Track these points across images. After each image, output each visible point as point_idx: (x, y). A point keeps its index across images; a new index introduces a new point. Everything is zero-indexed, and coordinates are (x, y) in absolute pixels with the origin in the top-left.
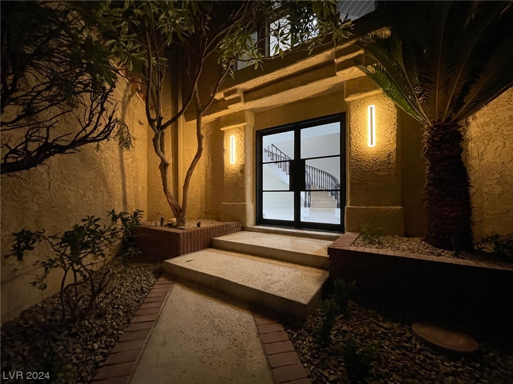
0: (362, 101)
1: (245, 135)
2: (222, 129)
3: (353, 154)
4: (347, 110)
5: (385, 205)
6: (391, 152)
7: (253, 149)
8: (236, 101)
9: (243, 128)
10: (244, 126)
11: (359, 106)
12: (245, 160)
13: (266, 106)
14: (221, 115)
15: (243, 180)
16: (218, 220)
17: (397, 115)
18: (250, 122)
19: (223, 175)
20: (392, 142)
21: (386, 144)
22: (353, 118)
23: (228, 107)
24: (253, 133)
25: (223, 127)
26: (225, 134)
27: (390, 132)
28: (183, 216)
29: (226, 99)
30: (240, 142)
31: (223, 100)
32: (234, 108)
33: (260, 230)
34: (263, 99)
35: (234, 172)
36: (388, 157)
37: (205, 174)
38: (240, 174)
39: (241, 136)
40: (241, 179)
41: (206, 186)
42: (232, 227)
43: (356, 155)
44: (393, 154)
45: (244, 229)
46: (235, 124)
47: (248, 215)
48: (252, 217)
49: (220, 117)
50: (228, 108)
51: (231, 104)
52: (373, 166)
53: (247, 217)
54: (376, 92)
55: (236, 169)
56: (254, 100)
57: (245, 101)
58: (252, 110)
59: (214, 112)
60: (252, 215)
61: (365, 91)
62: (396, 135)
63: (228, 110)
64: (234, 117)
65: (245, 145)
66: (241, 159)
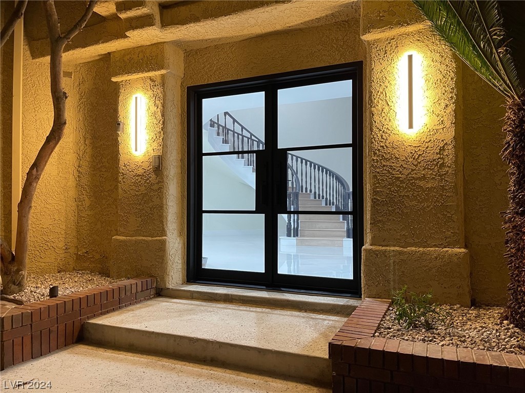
0: (393, 43)
1: (165, 96)
2: (114, 79)
3: (376, 145)
4: (366, 57)
5: (435, 246)
6: (446, 144)
7: (182, 123)
8: (143, 22)
9: (159, 80)
10: (163, 76)
11: (388, 53)
12: (164, 146)
13: (207, 37)
14: (113, 49)
15: (160, 188)
16: (105, 273)
17: (456, 73)
18: (175, 69)
19: (117, 178)
20: (448, 123)
21: (437, 128)
22: (376, 75)
23: (127, 34)
24: (182, 91)
25: (116, 75)
26: (122, 91)
27: (443, 105)
28: (18, 270)
29: (123, 16)
30: (154, 109)
31: (114, 17)
32: (139, 37)
33: (195, 295)
34: (201, 24)
35: (141, 171)
36: (439, 154)
37: (76, 174)
38: (153, 176)
39: (155, 96)
40: (155, 187)
41: (78, 200)
42: (134, 291)
43: (383, 147)
44: (450, 147)
45: (161, 292)
46: (142, 72)
47: (170, 263)
48: (180, 266)
49: (109, 53)
50: (126, 37)
51: (134, 28)
52: (413, 170)
53: (169, 268)
54: (420, 26)
55: (146, 165)
56: (183, 24)
57: (165, 24)
58: (177, 44)
59: (96, 42)
60: (180, 262)
61: (400, 24)
62: (455, 111)
63: (126, 40)
64: (141, 56)
65: (163, 115)
66: (155, 145)
